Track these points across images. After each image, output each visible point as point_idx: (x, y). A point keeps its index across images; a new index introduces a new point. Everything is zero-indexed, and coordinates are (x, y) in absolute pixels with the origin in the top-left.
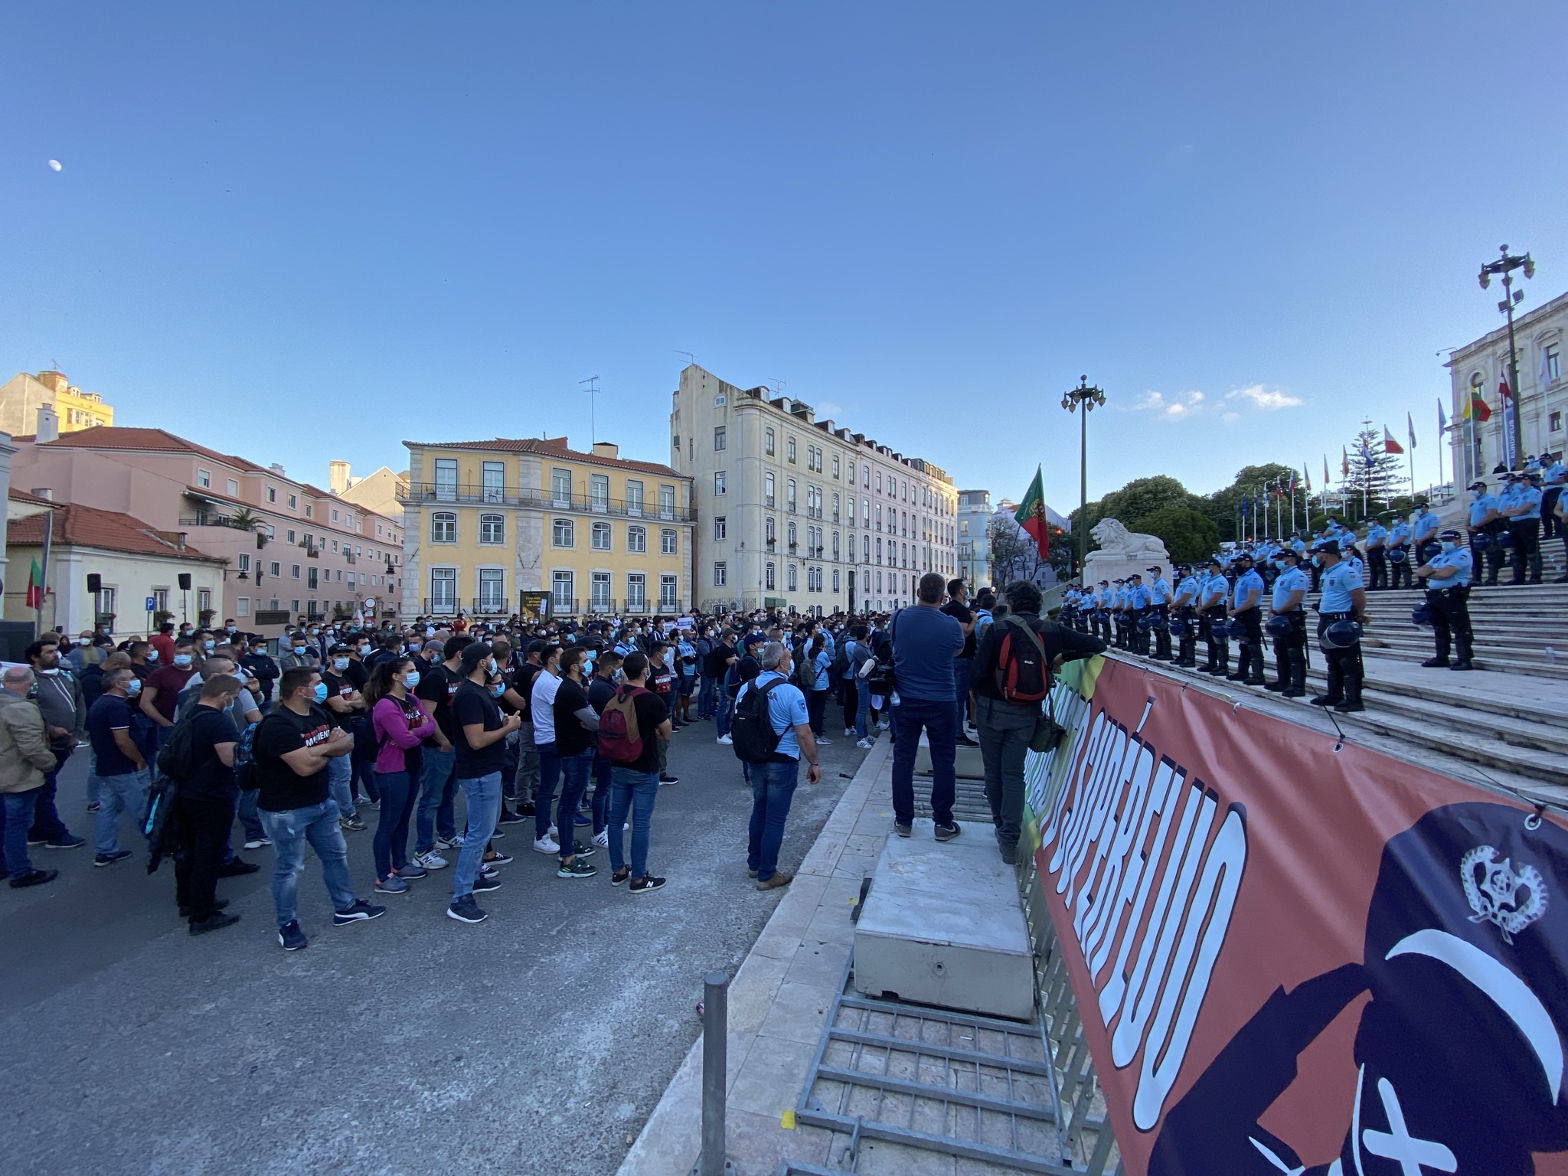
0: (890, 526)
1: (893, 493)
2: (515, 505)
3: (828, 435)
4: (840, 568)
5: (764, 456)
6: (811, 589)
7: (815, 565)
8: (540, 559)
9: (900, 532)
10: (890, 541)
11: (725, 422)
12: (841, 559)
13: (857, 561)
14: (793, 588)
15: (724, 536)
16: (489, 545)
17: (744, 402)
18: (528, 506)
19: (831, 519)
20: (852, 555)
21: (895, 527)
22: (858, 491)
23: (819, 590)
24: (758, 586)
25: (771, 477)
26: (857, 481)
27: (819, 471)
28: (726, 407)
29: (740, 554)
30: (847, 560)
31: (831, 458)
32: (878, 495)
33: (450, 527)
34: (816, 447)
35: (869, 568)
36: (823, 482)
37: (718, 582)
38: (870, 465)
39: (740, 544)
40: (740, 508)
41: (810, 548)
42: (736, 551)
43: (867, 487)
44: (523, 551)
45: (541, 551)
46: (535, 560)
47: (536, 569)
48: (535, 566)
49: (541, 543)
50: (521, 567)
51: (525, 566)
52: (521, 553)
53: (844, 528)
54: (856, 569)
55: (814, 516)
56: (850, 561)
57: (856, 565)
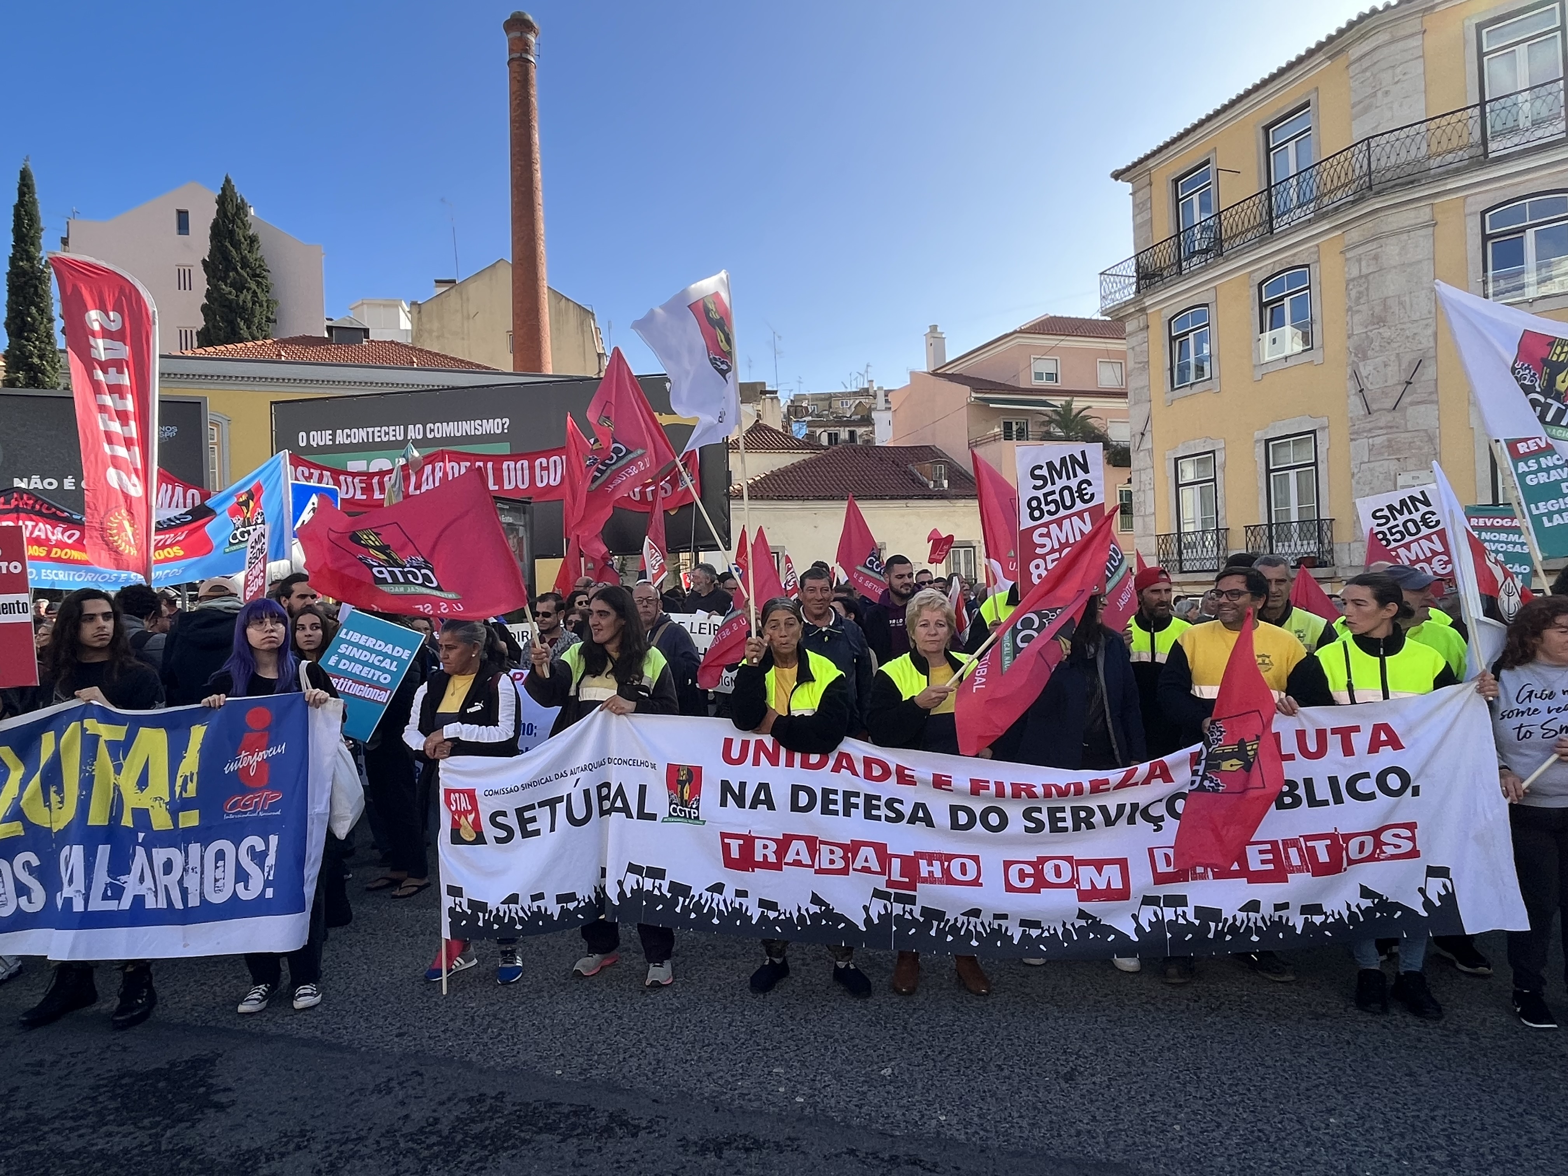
8: (1428, 372)
16: (1281, 364)
18: (1362, 201)
44: (1365, 358)
45: (1427, 343)
46: (1405, 377)
47: (1410, 410)
48: (1406, 400)
49: (1430, 312)
50: (1363, 412)
51: (1373, 407)
52: (1361, 364)
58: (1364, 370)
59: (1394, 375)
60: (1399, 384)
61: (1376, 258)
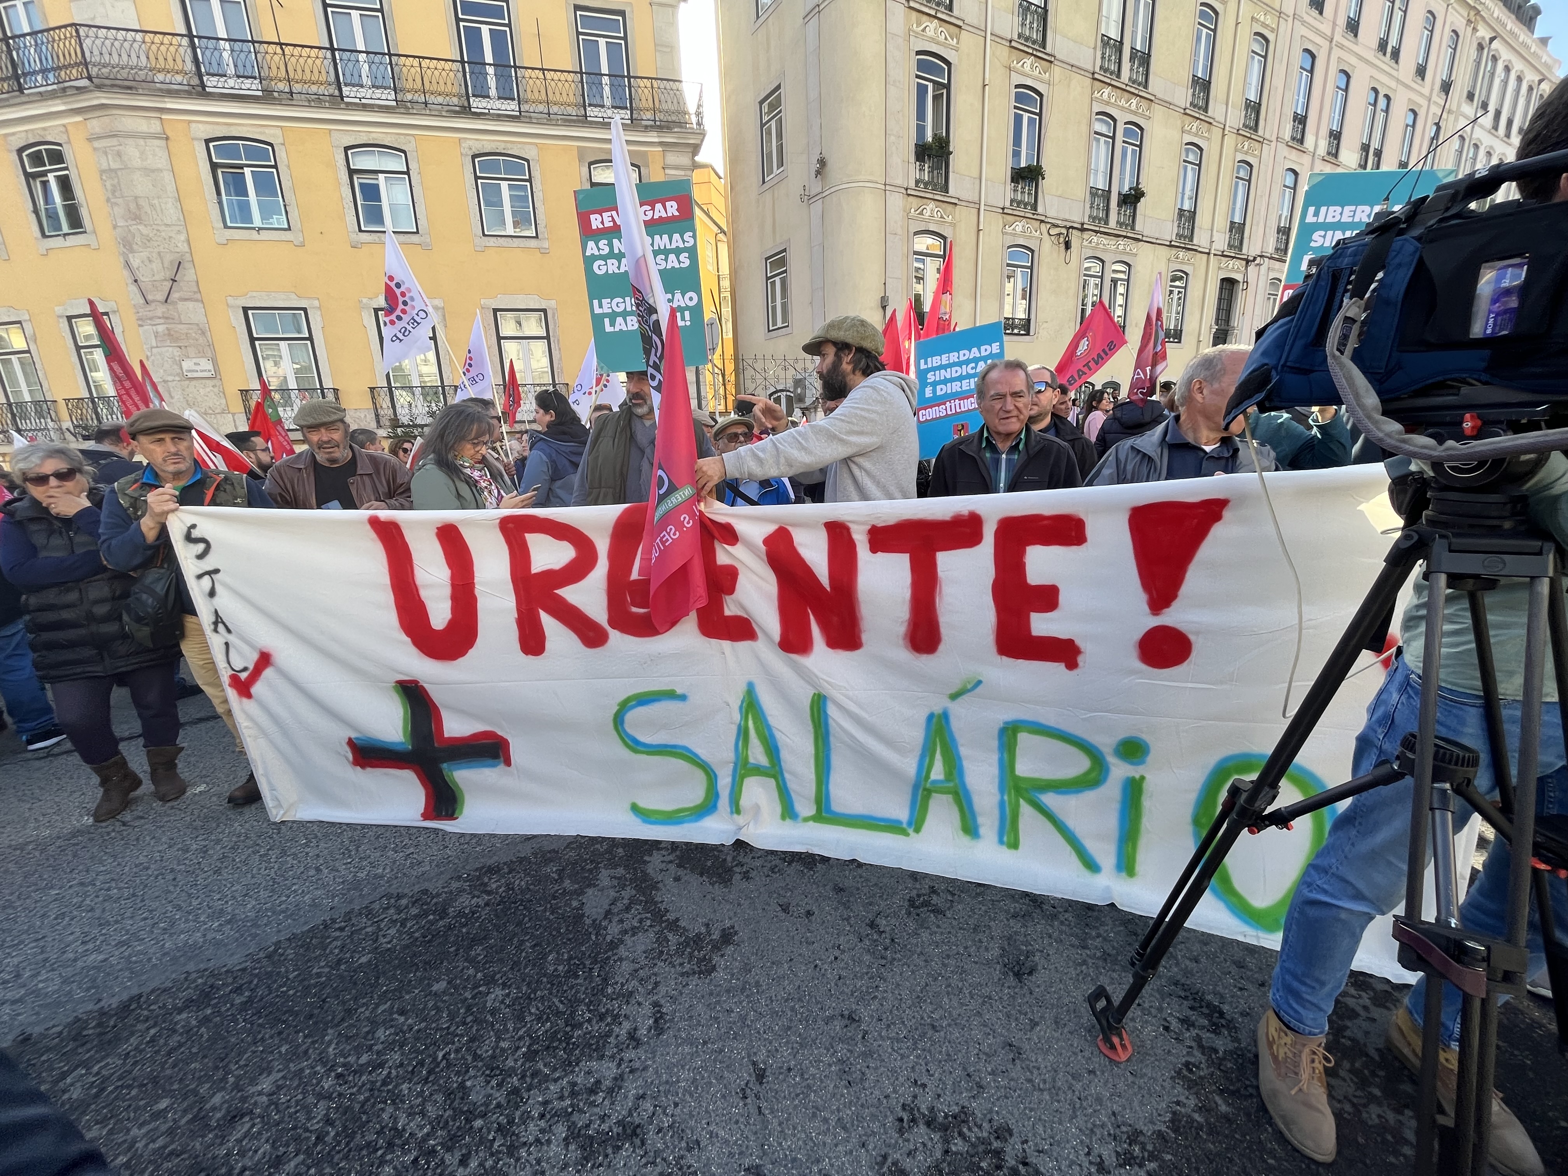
0: (1365, 148)
1: (1393, 42)
4: (1195, 266)
7: (1110, 249)
8: (188, 275)
12: (1201, 239)
13: (1251, 248)
14: (1019, 327)
15: (782, 161)
19: (1183, 96)
20: (1237, 230)
21: (1378, 154)
29: (817, 207)
30: (1221, 242)
37: (775, 321)
39: (813, 166)
40: (812, 26)
41: (1094, 192)
42: (807, 198)
44: (132, 251)
45: (183, 247)
46: (169, 274)
47: (181, 305)
48: (175, 296)
49: (179, 220)
50: (142, 301)
51: (150, 297)
52: (130, 256)
53: (1224, 136)
54: (1246, 274)
55: (1119, 75)
56: (1230, 246)
57: (1248, 262)
58: (135, 262)
59: (160, 271)
60: (165, 280)
61: (119, 155)
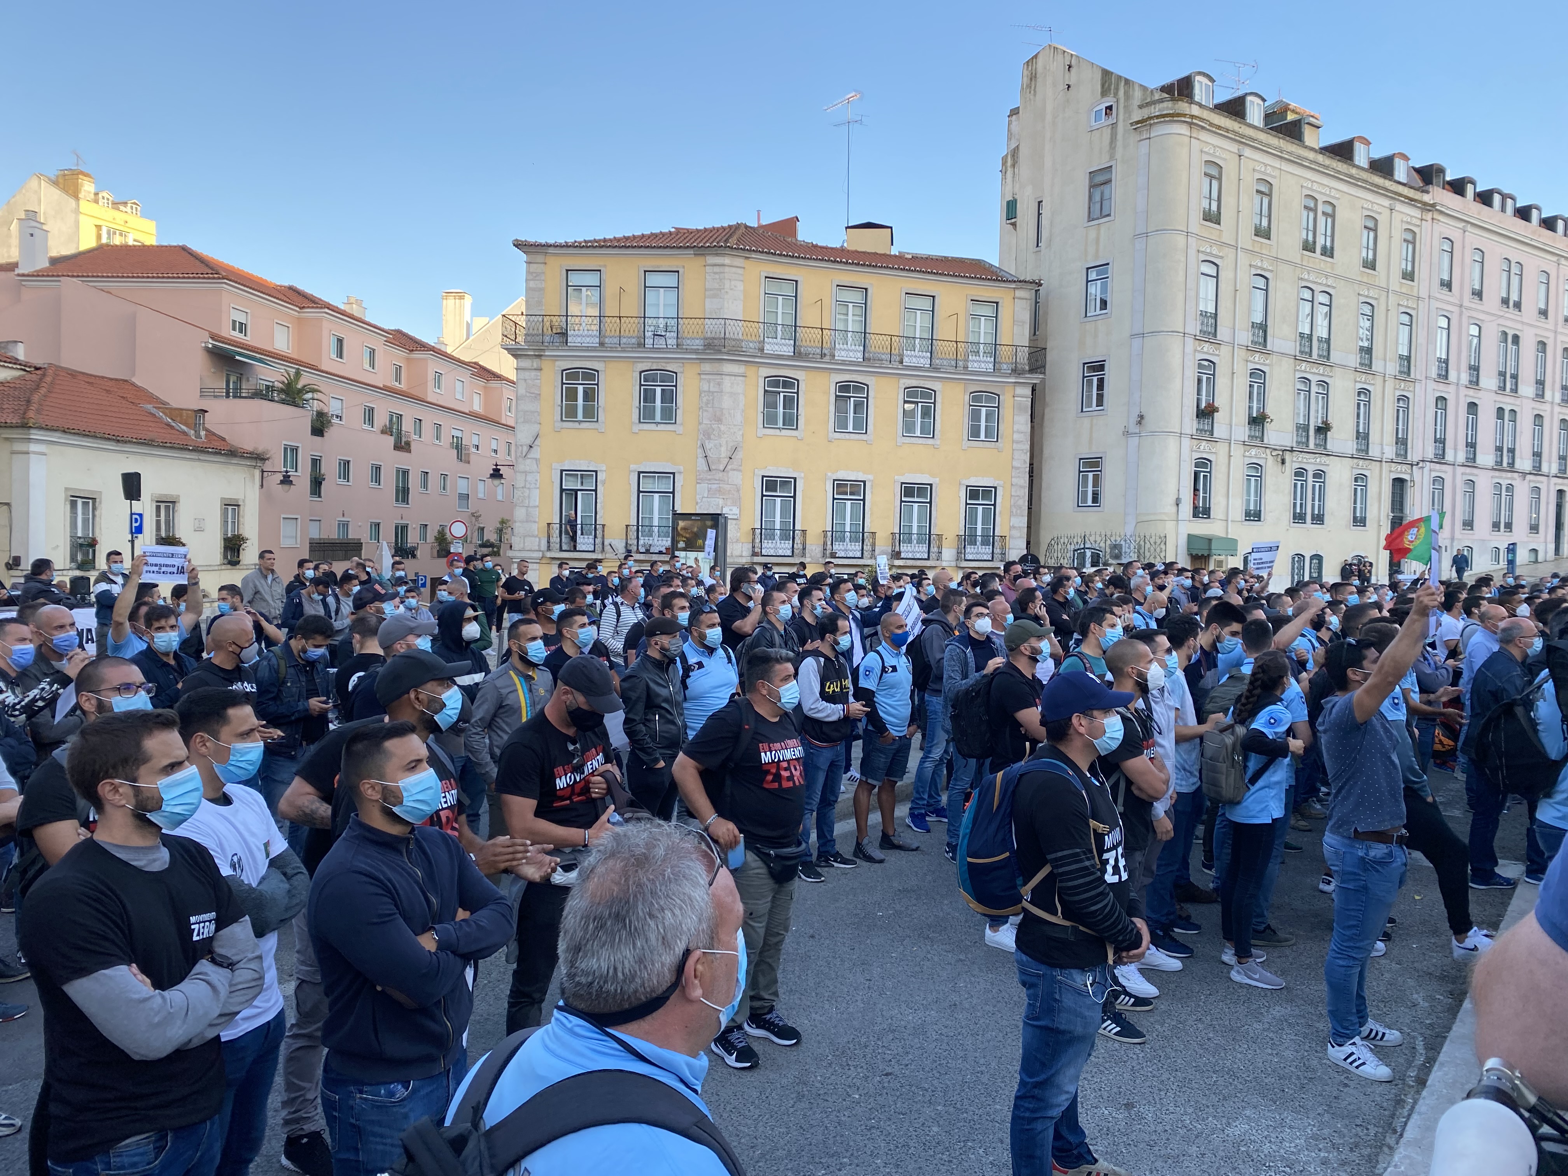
0: (1502, 374)
1: (1514, 297)
2: (696, 352)
3: (1354, 171)
4: (1372, 471)
5: (1196, 223)
6: (1299, 518)
7: (1311, 464)
8: (739, 455)
9: (1527, 389)
10: (1500, 410)
11: (1112, 157)
12: (1374, 451)
13: (1414, 455)
14: (1254, 515)
15: (1100, 402)
16: (653, 427)
17: (1155, 110)
18: (719, 352)
19: (1354, 360)
20: (1402, 442)
21: (1515, 377)
22: (1424, 294)
23: (1319, 519)
24: (1174, 509)
25: (1212, 271)
26: (1422, 272)
27: (1328, 252)
28: (1114, 126)
29: (1134, 441)
30: (1390, 452)
31: (1358, 222)
32: (1475, 304)
33: (589, 396)
34: (1321, 199)
35: (1446, 472)
36: (1337, 277)
37: (1085, 501)
38: (1455, 235)
39: (1134, 418)
40: (1137, 342)
41: (1298, 427)
42: (1127, 433)
43: (1447, 285)
44: (709, 438)
45: (739, 438)
46: (729, 454)
47: (731, 473)
48: (729, 467)
49: (742, 422)
50: (706, 468)
51: (712, 467)
52: (706, 442)
53: (1385, 381)
54: (1412, 475)
55: (1311, 355)
56: (1397, 455)
57: (1412, 465)
58: (708, 445)
59: (724, 453)
60: (726, 457)
61: (719, 384)
